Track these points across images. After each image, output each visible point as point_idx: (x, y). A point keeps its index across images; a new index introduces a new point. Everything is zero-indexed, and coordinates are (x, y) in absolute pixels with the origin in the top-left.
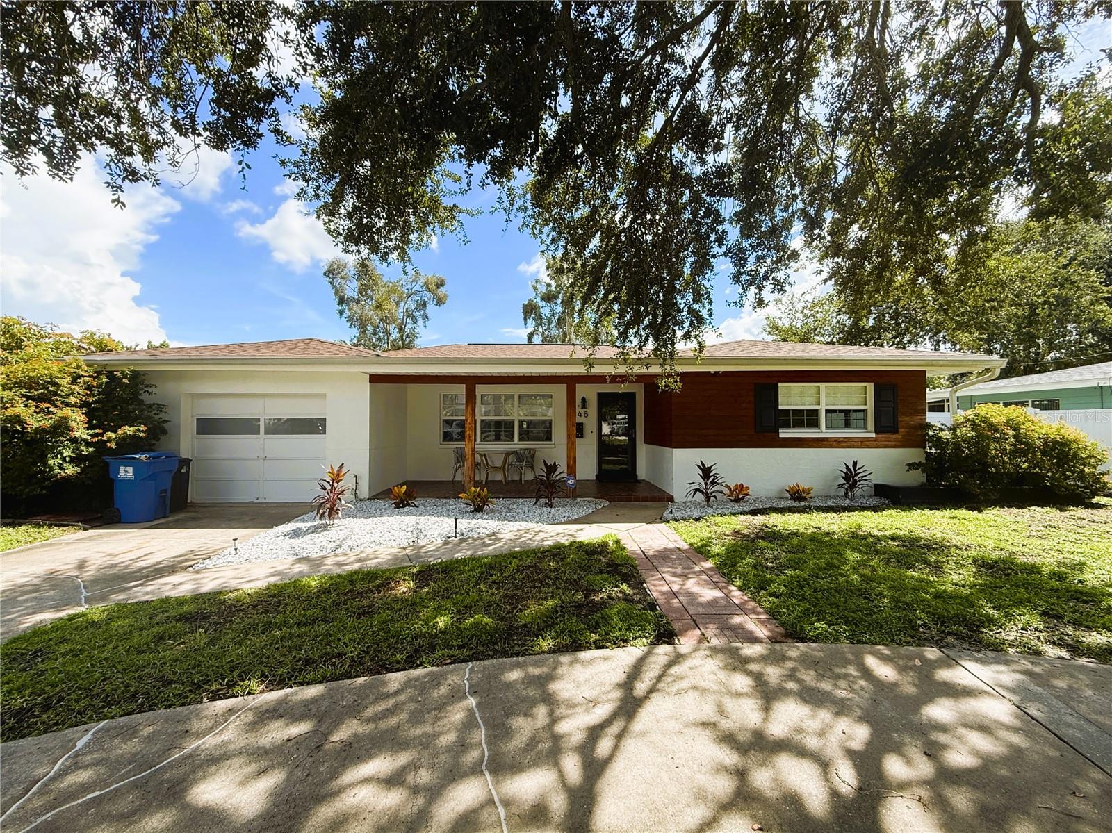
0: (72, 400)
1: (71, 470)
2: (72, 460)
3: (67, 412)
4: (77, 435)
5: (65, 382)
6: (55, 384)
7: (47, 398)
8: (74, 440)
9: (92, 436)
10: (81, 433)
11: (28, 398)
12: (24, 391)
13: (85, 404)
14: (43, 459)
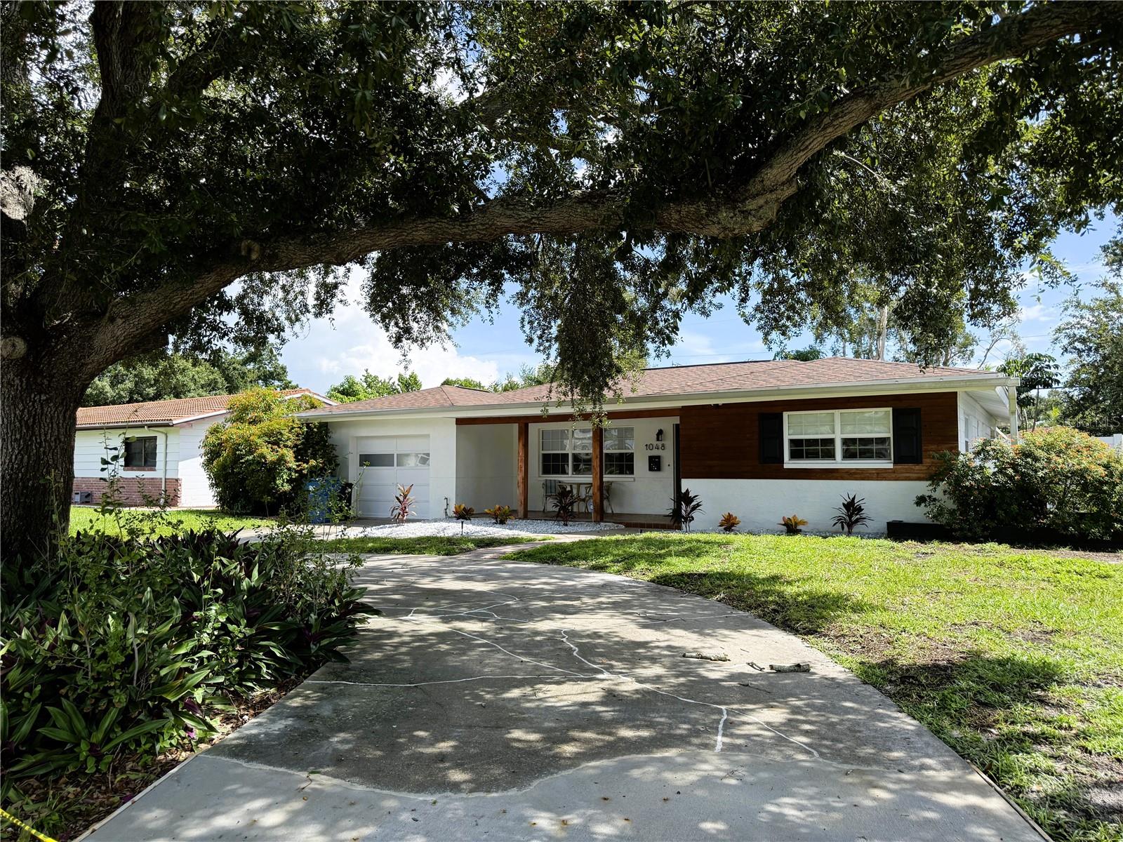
0: (289, 443)
1: (287, 487)
2: (288, 482)
3: (285, 451)
4: (290, 465)
5: (285, 432)
6: (281, 434)
7: (276, 443)
8: (289, 469)
9: (298, 466)
10: (293, 465)
11: (269, 443)
12: (267, 439)
13: (296, 446)
14: (274, 479)
